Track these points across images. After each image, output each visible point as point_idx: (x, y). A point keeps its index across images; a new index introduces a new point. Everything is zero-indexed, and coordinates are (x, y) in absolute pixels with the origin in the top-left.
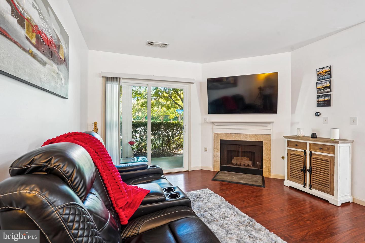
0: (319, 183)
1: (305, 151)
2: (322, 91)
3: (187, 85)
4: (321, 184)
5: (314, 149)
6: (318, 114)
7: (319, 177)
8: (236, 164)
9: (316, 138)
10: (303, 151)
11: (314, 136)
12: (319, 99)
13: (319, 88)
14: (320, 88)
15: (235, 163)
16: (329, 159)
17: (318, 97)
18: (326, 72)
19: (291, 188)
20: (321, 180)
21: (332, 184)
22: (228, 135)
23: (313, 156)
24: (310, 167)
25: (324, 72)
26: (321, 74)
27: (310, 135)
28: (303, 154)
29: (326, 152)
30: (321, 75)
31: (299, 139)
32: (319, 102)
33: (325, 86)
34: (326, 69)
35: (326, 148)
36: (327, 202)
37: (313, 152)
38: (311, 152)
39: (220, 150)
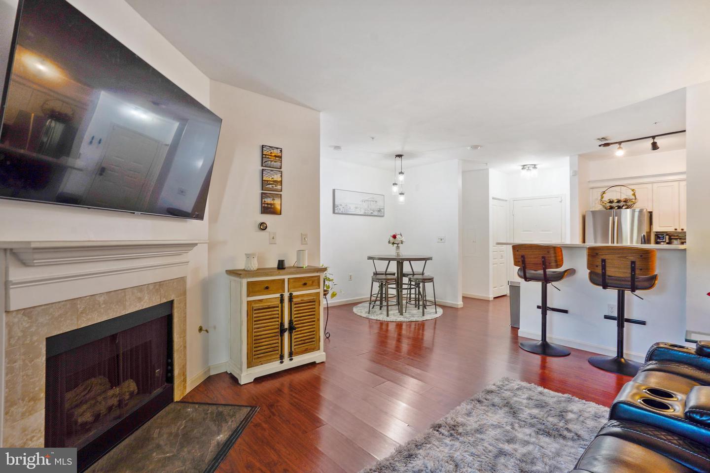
0: (303, 342)
1: (282, 296)
2: (270, 186)
4: (306, 341)
5: (294, 287)
6: (263, 227)
7: (302, 332)
9: (284, 269)
10: (278, 295)
11: (281, 265)
12: (266, 200)
13: (266, 181)
14: (268, 181)
16: (314, 298)
17: (263, 195)
18: (275, 156)
20: (306, 335)
21: (318, 334)
23: (294, 300)
24: (291, 322)
25: (273, 155)
26: (270, 157)
27: (276, 265)
28: (278, 302)
29: (311, 288)
30: (268, 158)
31: (272, 275)
32: (266, 205)
33: (275, 179)
34: (275, 151)
35: (311, 282)
36: (313, 364)
37: (295, 294)
38: (291, 294)
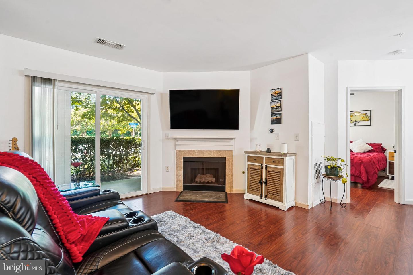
0: (272, 193)
1: (262, 165)
2: (275, 110)
3: (146, 96)
4: (274, 193)
5: (268, 162)
6: (271, 131)
7: (272, 187)
8: (200, 183)
9: (270, 152)
10: (260, 164)
11: (269, 150)
12: (273, 117)
13: (272, 107)
14: (273, 107)
15: (198, 181)
16: (280, 171)
17: (272, 115)
18: (278, 93)
19: (250, 200)
20: (274, 190)
21: (281, 192)
22: (191, 152)
23: (268, 169)
24: (266, 180)
25: (276, 93)
26: (274, 95)
27: (266, 150)
28: (260, 168)
29: (278, 164)
31: (257, 154)
32: (273, 120)
33: (277, 106)
34: (277, 90)
35: (278, 161)
36: (277, 208)
37: (268, 166)
38: (266, 165)
39: (182, 168)
